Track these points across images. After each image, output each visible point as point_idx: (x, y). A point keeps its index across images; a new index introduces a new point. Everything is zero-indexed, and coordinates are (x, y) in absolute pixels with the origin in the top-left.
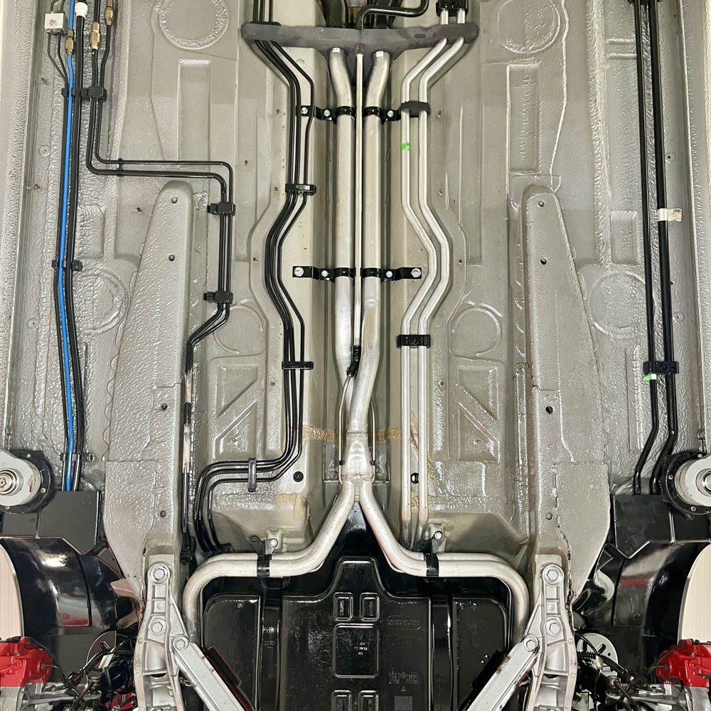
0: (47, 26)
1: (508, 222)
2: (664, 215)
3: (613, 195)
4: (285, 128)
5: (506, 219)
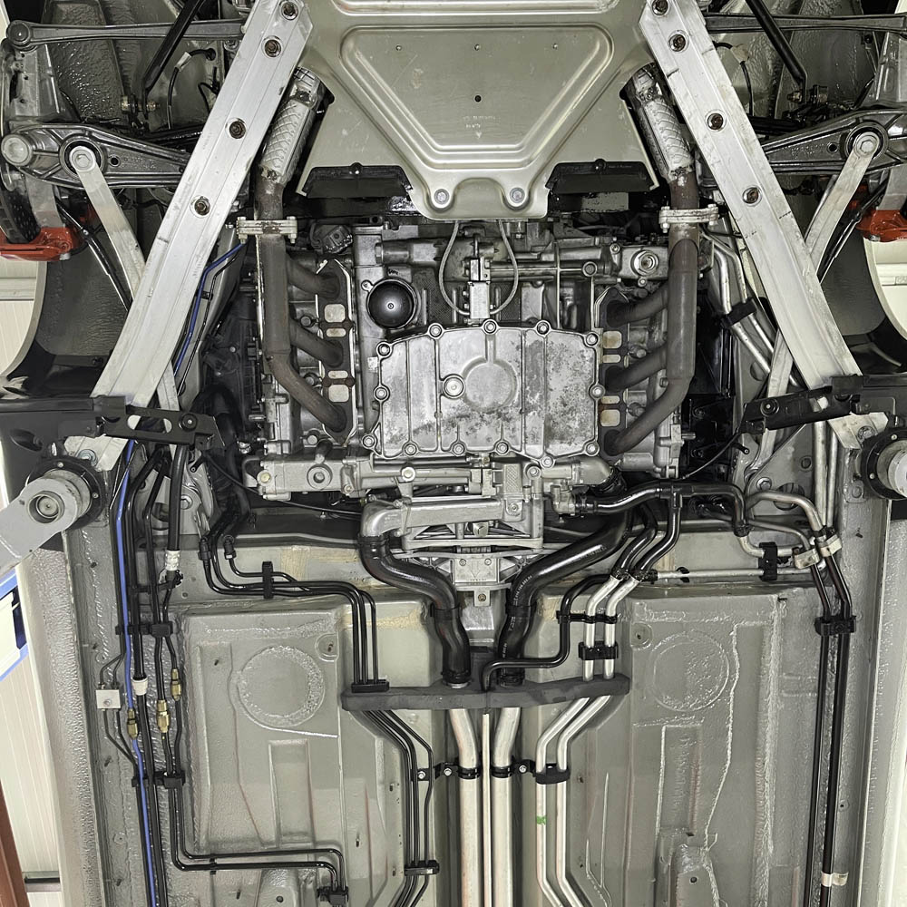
0: (100, 705)
1: (655, 883)
2: (829, 880)
3: (774, 851)
4: (400, 801)
5: (654, 880)
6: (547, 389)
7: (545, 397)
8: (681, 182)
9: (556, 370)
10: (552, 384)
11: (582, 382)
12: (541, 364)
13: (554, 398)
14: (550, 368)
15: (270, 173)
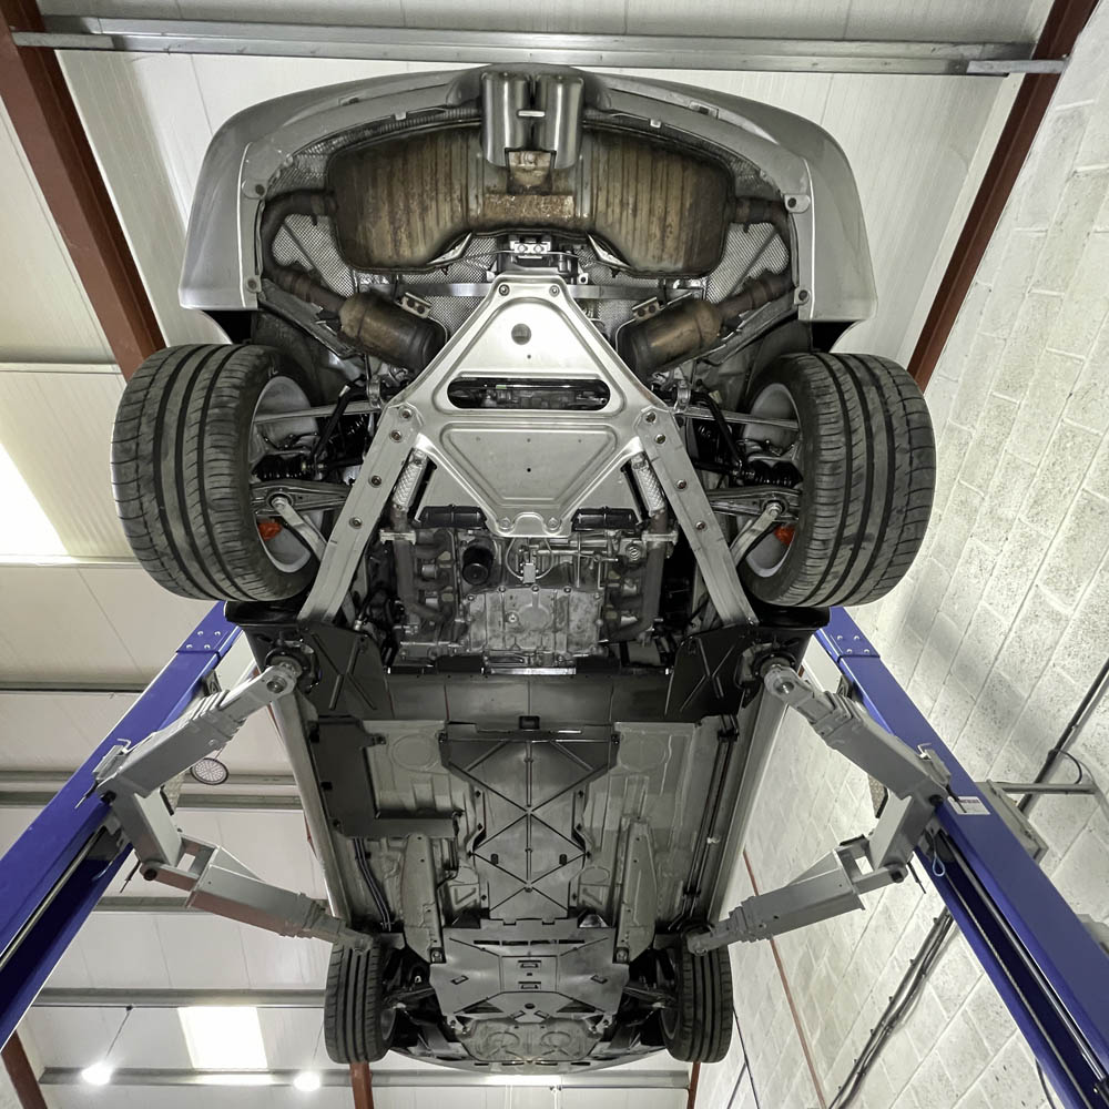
2: (710, 841)
3: (683, 825)
6: (569, 621)
7: (568, 624)
8: (657, 517)
9: (575, 610)
10: (572, 618)
11: (590, 617)
12: (566, 608)
13: (573, 625)
14: (571, 609)
15: (398, 506)
